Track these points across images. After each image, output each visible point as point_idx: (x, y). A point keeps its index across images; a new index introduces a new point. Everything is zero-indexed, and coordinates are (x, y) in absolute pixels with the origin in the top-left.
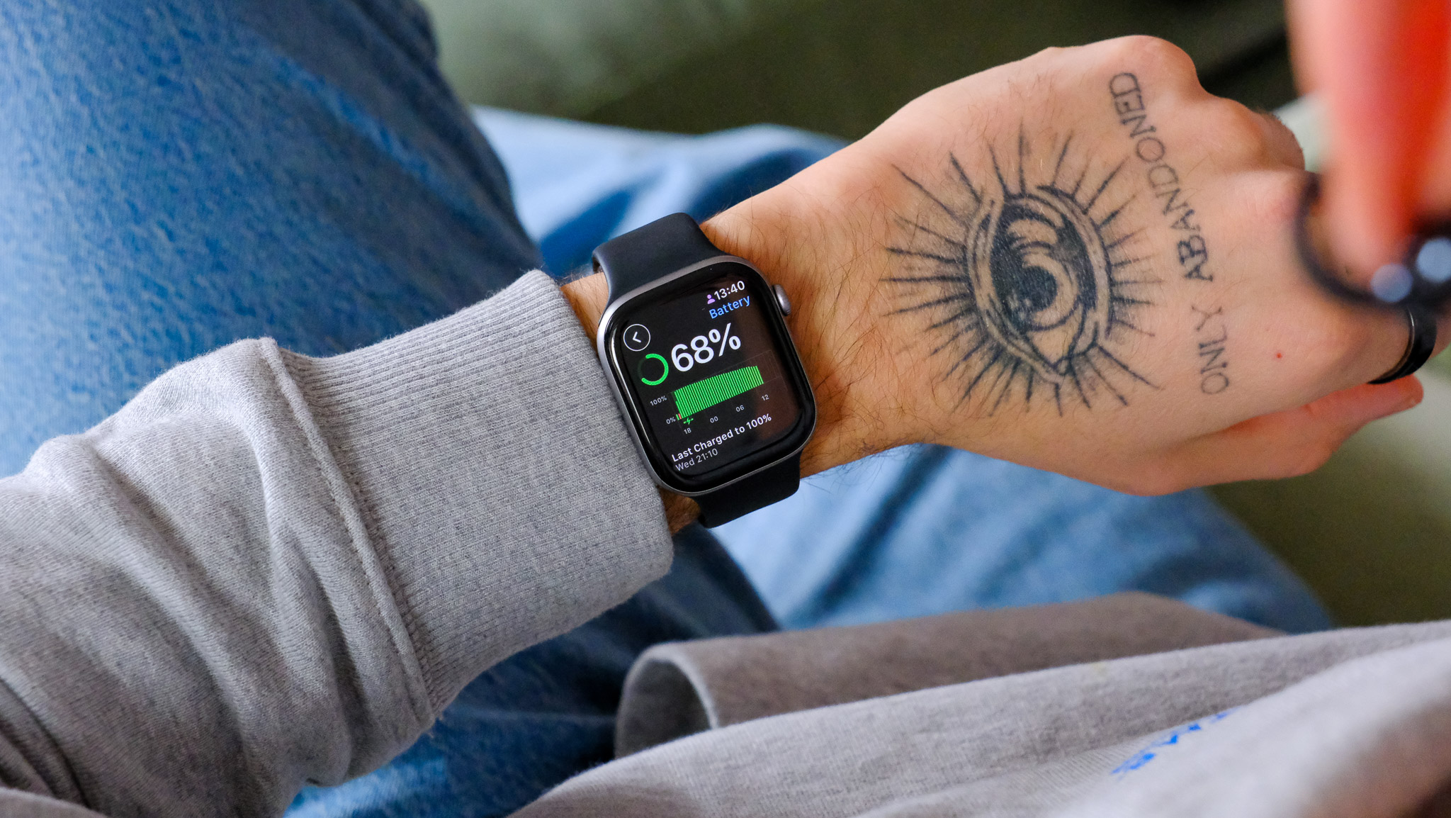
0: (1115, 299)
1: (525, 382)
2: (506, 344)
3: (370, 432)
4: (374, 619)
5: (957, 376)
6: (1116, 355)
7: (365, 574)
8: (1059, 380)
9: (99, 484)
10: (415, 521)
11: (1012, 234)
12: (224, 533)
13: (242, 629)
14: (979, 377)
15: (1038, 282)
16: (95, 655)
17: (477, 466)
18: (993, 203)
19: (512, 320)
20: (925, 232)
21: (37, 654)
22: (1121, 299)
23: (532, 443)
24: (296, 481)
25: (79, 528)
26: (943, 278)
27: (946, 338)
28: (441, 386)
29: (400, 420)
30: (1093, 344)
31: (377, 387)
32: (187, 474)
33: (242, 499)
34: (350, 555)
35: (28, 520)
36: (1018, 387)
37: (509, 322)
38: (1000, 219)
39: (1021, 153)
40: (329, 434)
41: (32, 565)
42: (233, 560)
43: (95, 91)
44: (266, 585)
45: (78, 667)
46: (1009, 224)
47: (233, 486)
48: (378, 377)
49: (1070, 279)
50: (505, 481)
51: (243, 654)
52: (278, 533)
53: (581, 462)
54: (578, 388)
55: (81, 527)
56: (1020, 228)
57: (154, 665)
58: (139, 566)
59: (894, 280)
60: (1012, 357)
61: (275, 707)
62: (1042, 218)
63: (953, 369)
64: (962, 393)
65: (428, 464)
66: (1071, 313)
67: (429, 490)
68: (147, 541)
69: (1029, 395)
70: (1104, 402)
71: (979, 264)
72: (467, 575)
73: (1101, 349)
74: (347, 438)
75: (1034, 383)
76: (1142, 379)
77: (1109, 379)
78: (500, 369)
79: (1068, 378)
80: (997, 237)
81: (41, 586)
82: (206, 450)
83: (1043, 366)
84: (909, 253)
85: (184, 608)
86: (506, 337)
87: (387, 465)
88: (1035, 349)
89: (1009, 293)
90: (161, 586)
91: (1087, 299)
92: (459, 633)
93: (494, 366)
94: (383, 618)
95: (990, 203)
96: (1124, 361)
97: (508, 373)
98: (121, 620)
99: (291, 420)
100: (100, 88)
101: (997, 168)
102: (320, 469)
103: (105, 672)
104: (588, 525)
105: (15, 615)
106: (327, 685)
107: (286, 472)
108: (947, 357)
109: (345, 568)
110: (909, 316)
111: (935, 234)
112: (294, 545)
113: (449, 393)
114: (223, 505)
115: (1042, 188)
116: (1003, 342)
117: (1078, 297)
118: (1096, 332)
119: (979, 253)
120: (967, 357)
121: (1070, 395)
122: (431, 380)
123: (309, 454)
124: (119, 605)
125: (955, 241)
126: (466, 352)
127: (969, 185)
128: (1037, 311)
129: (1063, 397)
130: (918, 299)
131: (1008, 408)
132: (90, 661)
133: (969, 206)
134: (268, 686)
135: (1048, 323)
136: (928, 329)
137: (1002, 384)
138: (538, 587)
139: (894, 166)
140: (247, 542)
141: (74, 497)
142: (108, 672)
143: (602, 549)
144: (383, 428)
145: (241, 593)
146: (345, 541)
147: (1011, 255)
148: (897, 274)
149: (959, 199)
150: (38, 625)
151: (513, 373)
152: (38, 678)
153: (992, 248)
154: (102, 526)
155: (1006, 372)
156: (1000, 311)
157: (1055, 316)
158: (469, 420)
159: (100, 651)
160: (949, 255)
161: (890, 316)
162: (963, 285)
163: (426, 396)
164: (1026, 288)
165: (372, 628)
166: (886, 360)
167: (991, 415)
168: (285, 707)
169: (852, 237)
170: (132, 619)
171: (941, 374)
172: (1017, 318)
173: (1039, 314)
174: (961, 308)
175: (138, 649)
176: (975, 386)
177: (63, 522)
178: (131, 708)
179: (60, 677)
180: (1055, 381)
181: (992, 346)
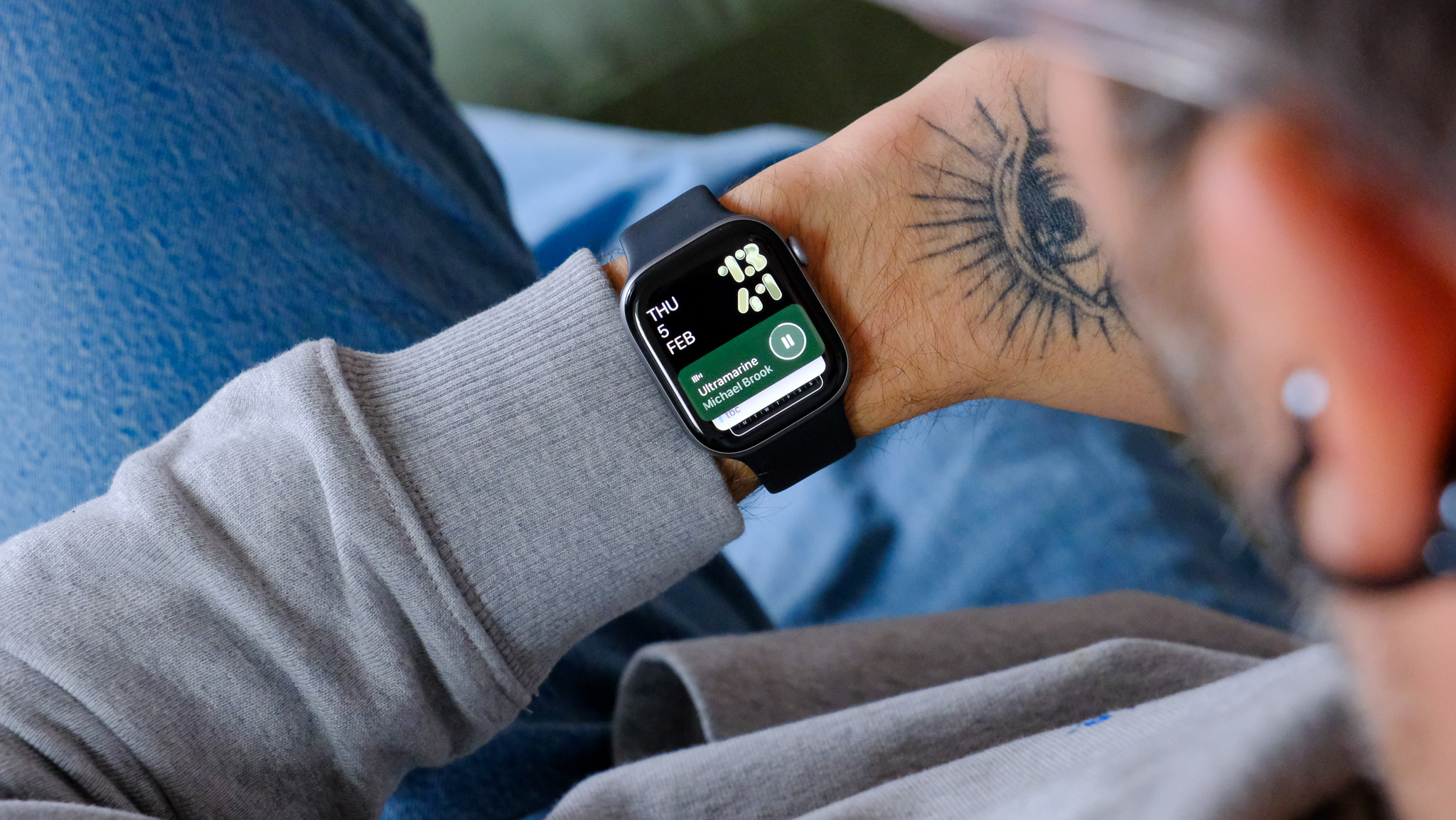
1: (575, 376)
2: (554, 338)
3: (427, 440)
5: (996, 318)
7: (432, 579)
8: (1100, 312)
9: (173, 509)
10: (477, 522)
11: (1039, 168)
12: (296, 549)
13: (321, 640)
14: (1019, 317)
15: (1066, 215)
18: (1017, 140)
19: (560, 313)
20: (950, 176)
21: (122, 686)
23: (586, 435)
24: (356, 496)
25: (157, 555)
26: (971, 219)
27: (978, 279)
28: (494, 387)
29: (455, 425)
31: (432, 393)
32: (257, 493)
33: (311, 513)
34: (415, 563)
35: (108, 549)
36: (1062, 323)
37: (558, 316)
38: (1025, 155)
40: (387, 445)
41: (114, 594)
42: (307, 575)
43: (88, 98)
44: (340, 595)
45: (164, 694)
46: (1034, 160)
48: (433, 382)
50: (562, 475)
52: (343, 548)
53: (637, 449)
54: (627, 378)
55: (158, 554)
56: (1044, 162)
57: (237, 684)
58: (216, 589)
59: (921, 226)
60: (1049, 293)
61: (359, 714)
63: (990, 311)
64: (1004, 335)
65: (485, 465)
67: (488, 491)
68: (220, 565)
69: (1075, 333)
71: (1006, 202)
72: (536, 568)
74: (406, 447)
75: (1077, 319)
78: (550, 365)
79: (1111, 310)
80: (1022, 173)
81: (123, 617)
83: (1083, 298)
84: (935, 197)
85: (261, 628)
86: (555, 332)
87: (445, 471)
88: (1070, 281)
89: (1038, 227)
90: (237, 608)
92: (538, 621)
93: (543, 363)
94: (456, 619)
95: (1014, 140)
97: (557, 368)
98: (200, 644)
99: (348, 434)
100: (93, 95)
101: (1021, 106)
102: (379, 482)
104: (651, 509)
105: (99, 649)
106: (411, 686)
107: (345, 488)
108: (983, 300)
109: (411, 577)
110: (939, 260)
111: (960, 176)
112: (359, 557)
113: (501, 394)
114: (294, 521)
116: (1037, 277)
119: (1006, 191)
120: (1002, 297)
121: (1117, 328)
122: (483, 382)
123: (367, 468)
124: (199, 630)
125: (981, 182)
126: (517, 350)
127: (994, 126)
128: (1067, 243)
129: (1110, 331)
130: (947, 243)
131: (1057, 348)
132: (175, 687)
133: (993, 146)
134: (351, 694)
135: (1080, 254)
136: (958, 272)
137: (1044, 323)
138: (610, 571)
139: (919, 116)
140: (319, 556)
141: (150, 525)
142: (194, 696)
143: (669, 528)
144: (439, 434)
145: (317, 607)
146: (408, 550)
147: (1038, 190)
148: (924, 219)
149: (983, 140)
150: (122, 658)
151: (562, 368)
152: (124, 710)
153: (1019, 186)
154: (177, 552)
155: (1046, 308)
156: (1031, 247)
157: (1087, 247)
158: (522, 419)
159: (184, 677)
160: (975, 196)
161: (918, 262)
162: (990, 224)
163: (479, 399)
164: (1054, 221)
165: (446, 629)
166: (918, 307)
167: (1041, 358)
168: (370, 712)
169: (875, 187)
170: (212, 643)
171: (978, 316)
172: (1048, 252)
173: (1069, 245)
174: (990, 247)
175: (220, 671)
176: (1017, 327)
177: (141, 550)
178: (220, 728)
179: (147, 707)
180: (1098, 315)
181: (1027, 283)
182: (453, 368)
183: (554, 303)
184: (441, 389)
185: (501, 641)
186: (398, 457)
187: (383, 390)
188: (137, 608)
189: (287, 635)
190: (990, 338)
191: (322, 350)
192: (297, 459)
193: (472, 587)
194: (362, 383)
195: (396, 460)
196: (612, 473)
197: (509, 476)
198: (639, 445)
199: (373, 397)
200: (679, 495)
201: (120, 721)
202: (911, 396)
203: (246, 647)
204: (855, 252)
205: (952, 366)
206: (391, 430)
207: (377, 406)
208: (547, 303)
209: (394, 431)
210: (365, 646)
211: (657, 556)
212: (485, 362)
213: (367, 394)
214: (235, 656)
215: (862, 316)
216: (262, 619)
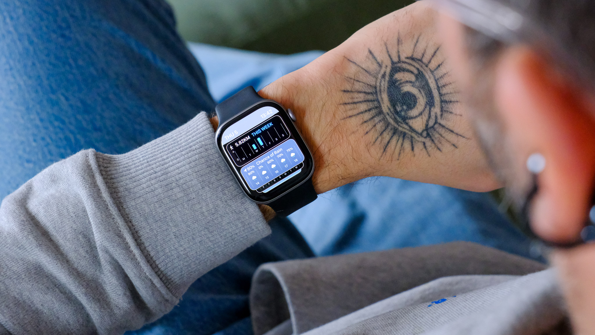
0: (442, 101)
1: (198, 171)
2: (190, 154)
3: (135, 199)
4: (143, 277)
5: (379, 143)
6: (446, 126)
7: (137, 260)
8: (423, 140)
9: (28, 227)
10: (157, 235)
11: (396, 79)
12: (81, 246)
13: (91, 285)
14: (389, 142)
15: (408, 98)
16: (32, 302)
17: (180, 209)
18: (387, 66)
19: (192, 143)
20: (358, 82)
21: (7, 306)
22: (446, 102)
24: (104, 225)
25: (21, 248)
26: (368, 101)
27: (370, 127)
28: (164, 176)
29: (147, 192)
30: (436, 123)
31: (138, 178)
32: (64, 221)
33: (87, 230)
34: (130, 253)
36: (407, 145)
37: (191, 144)
38: (390, 73)
39: (398, 44)
42: (86, 257)
44: (100, 265)
45: (25, 309)
46: (394, 75)
47: (83, 225)
48: (138, 173)
49: (422, 95)
51: (92, 296)
53: (225, 203)
56: (399, 76)
57: (56, 303)
58: (47, 263)
59: (346, 104)
60: (401, 132)
61: (107, 316)
62: (408, 71)
63: (376, 140)
64: (382, 150)
65: (160, 210)
66: (424, 110)
69: (413, 149)
70: (447, 148)
71: (382, 93)
72: (182, 253)
73: (440, 124)
74: (126, 202)
75: (414, 143)
76: (460, 135)
77: (447, 137)
78: (187, 166)
79: (428, 139)
80: (389, 81)
82: (71, 210)
83: (416, 134)
84: (351, 92)
86: (190, 151)
87: (143, 213)
88: (410, 127)
89: (396, 104)
91: (430, 103)
92: (183, 273)
93: (185, 165)
94: (147, 276)
95: (385, 67)
96: (451, 128)
97: (191, 168)
98: (41, 287)
99: (101, 197)
101: (388, 52)
102: (114, 218)
103: (37, 309)
104: (231, 227)
106: (129, 303)
107: (100, 221)
108: (372, 136)
110: (353, 119)
111: (362, 82)
112: (106, 251)
113: (167, 179)
114: (80, 233)
115: (407, 58)
116: (396, 125)
117: (427, 102)
118: (436, 117)
119: (382, 88)
120: (381, 134)
121: (431, 146)
122: (159, 174)
123: (109, 212)
124: (40, 280)
125: (371, 84)
126: (174, 159)
127: (376, 60)
128: (409, 110)
129: (428, 148)
130: (357, 111)
131: (405, 155)
132: (30, 306)
133: (376, 69)
134: (104, 308)
135: (414, 115)
136: (362, 123)
137: (399, 145)
138: (214, 252)
139: (344, 57)
140: (91, 248)
141: (18, 234)
142: (38, 309)
143: (239, 235)
144: (140, 197)
145: (90, 270)
146: (127, 248)
147: (396, 88)
148: (347, 101)
149: (373, 67)
150: (7, 293)
151: (193, 168)
152: (8, 317)
153: (387, 86)
154: (30, 247)
155: (400, 138)
156: (393, 112)
157: (417, 112)
158: (176, 190)
159: (34, 301)
160: (369, 91)
161: (345, 119)
162: (376, 103)
163: (157, 181)
164: (403, 101)
165: (143, 280)
166: (345, 139)
167: (398, 159)
168: (111, 314)
169: (326, 88)
170: (45, 286)
171: (371, 142)
172: (401, 115)
173: (410, 112)
174: (376, 113)
175: (49, 298)
176: (388, 147)
177: (14, 245)
178: (49, 322)
179: (18, 315)
180: (422, 141)
181: (392, 128)
182: (147, 167)
183: (190, 139)
184: (141, 176)
185: (167, 282)
186: (122, 207)
187: (116, 175)
188: (13, 271)
189: (77, 284)
190: (376, 151)
191: (90, 156)
192: (81, 206)
193: (154, 262)
194: (107, 171)
195: (121, 208)
196: (214, 213)
197: (170, 215)
198: (226, 202)
199: (112, 179)
200: (243, 222)
201: (6, 321)
202: (342, 176)
203: (60, 287)
204: (317, 115)
205: (360, 164)
206: (120, 194)
207: (113, 183)
208: (187, 138)
209: (120, 195)
210: (110, 287)
211: (234, 245)
212: (160, 165)
213: (109, 177)
214: (55, 291)
215: (320, 143)
216: (67, 277)
